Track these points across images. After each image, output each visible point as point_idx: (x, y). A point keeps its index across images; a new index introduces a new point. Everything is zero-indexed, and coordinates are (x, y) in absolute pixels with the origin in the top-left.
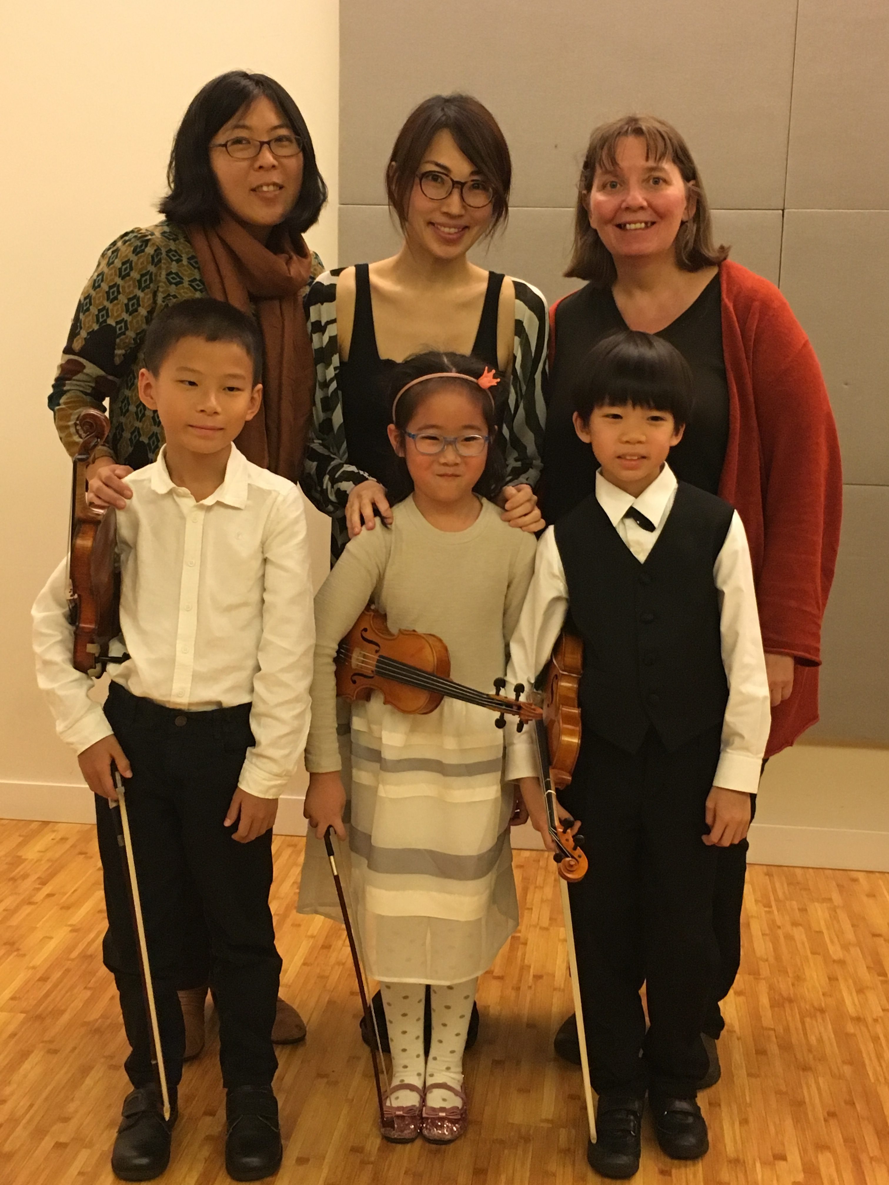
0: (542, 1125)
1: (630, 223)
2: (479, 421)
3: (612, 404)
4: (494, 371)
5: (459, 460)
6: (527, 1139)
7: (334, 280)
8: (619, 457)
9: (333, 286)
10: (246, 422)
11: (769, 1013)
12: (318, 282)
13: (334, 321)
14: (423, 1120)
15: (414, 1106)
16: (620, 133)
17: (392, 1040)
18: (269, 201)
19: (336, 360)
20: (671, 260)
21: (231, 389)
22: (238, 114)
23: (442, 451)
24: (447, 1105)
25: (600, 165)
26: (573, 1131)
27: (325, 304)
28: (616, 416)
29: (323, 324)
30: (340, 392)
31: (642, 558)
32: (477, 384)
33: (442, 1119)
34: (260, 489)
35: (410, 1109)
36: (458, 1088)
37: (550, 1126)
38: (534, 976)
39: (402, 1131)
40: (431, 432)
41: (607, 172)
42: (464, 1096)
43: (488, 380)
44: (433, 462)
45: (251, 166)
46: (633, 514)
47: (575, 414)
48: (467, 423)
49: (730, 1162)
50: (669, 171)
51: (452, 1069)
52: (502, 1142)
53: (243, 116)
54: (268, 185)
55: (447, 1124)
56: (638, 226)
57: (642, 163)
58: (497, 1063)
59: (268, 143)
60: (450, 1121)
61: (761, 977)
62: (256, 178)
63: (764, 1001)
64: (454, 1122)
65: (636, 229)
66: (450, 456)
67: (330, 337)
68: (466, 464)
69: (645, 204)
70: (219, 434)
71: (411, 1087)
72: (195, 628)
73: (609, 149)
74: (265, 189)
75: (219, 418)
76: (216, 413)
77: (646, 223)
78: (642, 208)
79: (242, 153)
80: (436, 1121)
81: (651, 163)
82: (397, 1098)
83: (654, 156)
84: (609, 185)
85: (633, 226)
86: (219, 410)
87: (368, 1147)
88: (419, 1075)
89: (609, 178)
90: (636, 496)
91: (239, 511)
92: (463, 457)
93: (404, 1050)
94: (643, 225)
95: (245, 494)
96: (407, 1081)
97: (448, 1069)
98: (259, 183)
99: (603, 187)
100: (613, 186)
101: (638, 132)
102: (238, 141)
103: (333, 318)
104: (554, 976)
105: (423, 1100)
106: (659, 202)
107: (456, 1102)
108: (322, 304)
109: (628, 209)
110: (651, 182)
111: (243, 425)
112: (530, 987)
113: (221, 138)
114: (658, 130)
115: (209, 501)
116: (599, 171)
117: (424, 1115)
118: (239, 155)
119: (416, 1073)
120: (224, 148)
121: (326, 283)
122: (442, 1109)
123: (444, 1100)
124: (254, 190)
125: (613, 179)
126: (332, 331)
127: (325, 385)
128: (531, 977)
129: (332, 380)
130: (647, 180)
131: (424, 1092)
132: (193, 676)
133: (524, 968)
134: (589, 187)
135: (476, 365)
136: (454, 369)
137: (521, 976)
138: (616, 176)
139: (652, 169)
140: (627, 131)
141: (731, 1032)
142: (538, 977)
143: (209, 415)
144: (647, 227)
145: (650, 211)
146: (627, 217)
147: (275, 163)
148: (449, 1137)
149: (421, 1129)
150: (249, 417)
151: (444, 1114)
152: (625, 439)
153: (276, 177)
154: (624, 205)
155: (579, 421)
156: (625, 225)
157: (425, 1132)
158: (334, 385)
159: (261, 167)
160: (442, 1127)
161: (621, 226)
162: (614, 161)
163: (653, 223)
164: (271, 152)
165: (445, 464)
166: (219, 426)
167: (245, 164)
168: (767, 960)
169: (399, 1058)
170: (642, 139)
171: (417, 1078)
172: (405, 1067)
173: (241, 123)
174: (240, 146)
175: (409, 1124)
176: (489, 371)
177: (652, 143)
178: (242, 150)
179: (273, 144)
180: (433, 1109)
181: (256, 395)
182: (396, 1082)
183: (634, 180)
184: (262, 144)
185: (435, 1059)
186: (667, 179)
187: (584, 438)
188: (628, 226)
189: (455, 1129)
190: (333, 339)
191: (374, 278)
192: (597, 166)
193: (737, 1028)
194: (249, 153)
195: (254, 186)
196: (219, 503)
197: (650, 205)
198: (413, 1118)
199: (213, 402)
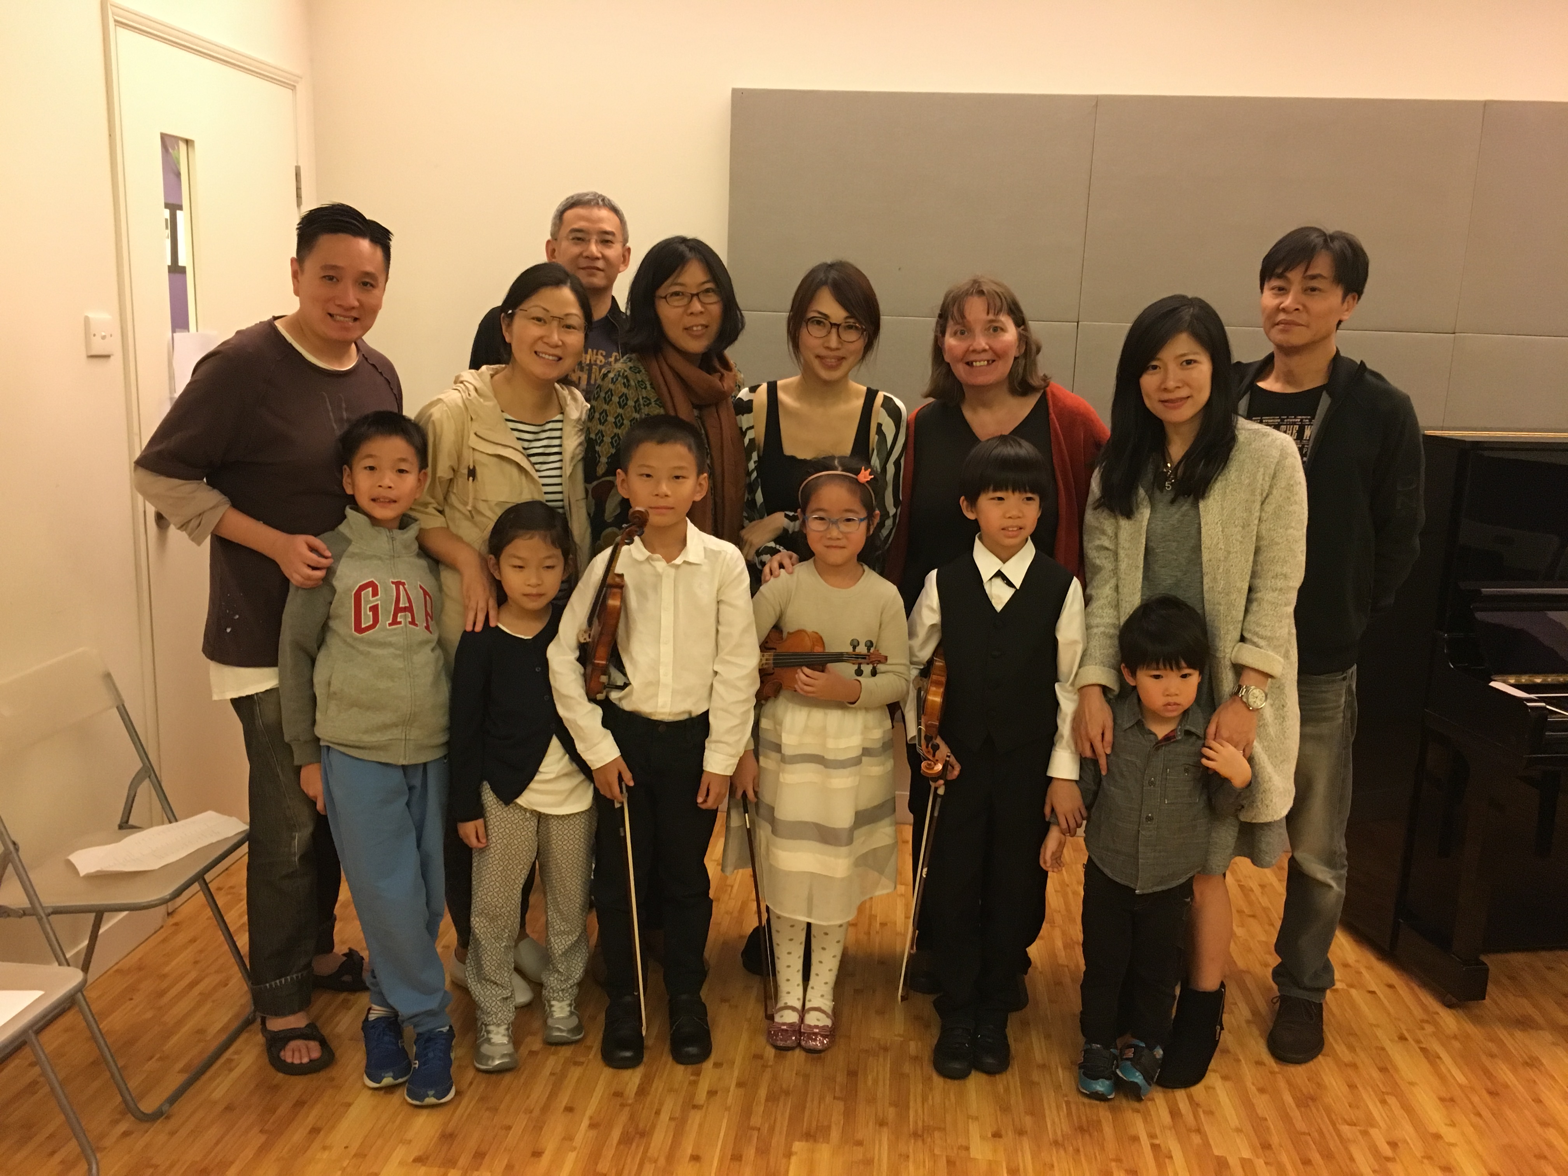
0: (896, 1038)
1: (976, 361)
2: (857, 506)
3: (995, 490)
4: (869, 470)
5: (840, 536)
6: (886, 1049)
7: (751, 396)
8: (1003, 529)
9: (751, 401)
10: (694, 502)
11: (1063, 954)
12: (739, 398)
13: (752, 427)
14: (801, 1034)
15: (795, 1023)
16: (967, 293)
17: (779, 972)
18: (697, 337)
19: (755, 456)
20: (1005, 388)
21: (677, 477)
22: (675, 274)
23: (828, 528)
24: (820, 1024)
25: (952, 318)
26: (920, 1044)
27: (745, 415)
28: (1000, 499)
29: (744, 430)
30: (759, 480)
31: (999, 608)
32: (857, 479)
33: (816, 1034)
34: (712, 551)
35: (791, 1025)
36: (829, 1011)
37: (902, 1039)
38: (880, 924)
39: (786, 1041)
40: (821, 514)
41: (957, 323)
42: (833, 1018)
43: (865, 476)
44: (822, 537)
45: (685, 311)
46: (999, 574)
47: (962, 498)
48: (847, 507)
49: (1038, 1066)
50: (1005, 322)
51: (825, 997)
52: (867, 1051)
53: (678, 276)
54: (697, 326)
55: (819, 1037)
56: (982, 363)
57: (983, 316)
58: (857, 991)
59: (697, 294)
60: (822, 1036)
61: (1056, 925)
62: (689, 321)
63: (1059, 944)
64: (825, 1037)
65: (981, 366)
66: (835, 533)
67: (750, 440)
68: (847, 538)
69: (987, 347)
70: (671, 511)
71: (793, 1009)
72: (672, 657)
73: (960, 305)
74: (695, 328)
75: (669, 499)
76: (667, 496)
77: (988, 361)
78: (984, 351)
79: (676, 302)
80: (811, 1035)
81: (991, 317)
82: (782, 1016)
83: (993, 311)
84: (959, 333)
85: (978, 364)
86: (669, 493)
87: (766, 1055)
88: (799, 999)
89: (958, 328)
90: (1004, 561)
91: (698, 566)
92: (842, 532)
93: (788, 980)
94: (986, 362)
95: (702, 554)
96: (789, 1004)
97: (822, 996)
98: (692, 324)
99: (955, 334)
100: (962, 333)
101: (981, 293)
102: (676, 294)
103: (751, 425)
104: (896, 924)
105: (802, 1019)
106: (997, 346)
107: (828, 1022)
108: (743, 415)
109: (974, 351)
110: (991, 330)
111: (690, 505)
112: (877, 932)
113: (661, 292)
114: (996, 292)
115: (678, 561)
116: (951, 323)
117: (802, 1030)
118: (676, 304)
119: (796, 998)
120: (664, 300)
121: (745, 399)
122: (817, 1027)
123: (818, 1020)
124: (686, 329)
125: (963, 329)
126: (750, 435)
127: (749, 474)
128: (878, 925)
129: (753, 471)
130: (989, 329)
131: (803, 1011)
132: (672, 692)
133: (872, 917)
134: (943, 333)
135: (854, 464)
136: (840, 468)
137: (870, 925)
138: (964, 326)
139: (992, 321)
140: (972, 293)
141: (1036, 968)
142: (883, 925)
143: (662, 498)
144: (988, 364)
145: (990, 353)
146: (972, 357)
147: (703, 310)
148: (820, 1048)
149: (800, 1040)
150: (698, 498)
151: (817, 1030)
152: (1008, 515)
153: (702, 320)
154: (971, 348)
155: (965, 503)
156: (972, 363)
157: (803, 1043)
158: (755, 474)
159: (692, 313)
160: (815, 1040)
161: (969, 364)
162: (963, 316)
163: (993, 361)
164: (700, 300)
165: (830, 539)
166: (670, 505)
167: (681, 310)
168: (1059, 912)
169: (784, 987)
170: (984, 298)
171: (797, 1002)
172: (788, 993)
173: (675, 282)
174: (678, 297)
175: (791, 1036)
176: (866, 470)
177: (991, 301)
178: (678, 300)
179: (701, 297)
180: (810, 1026)
181: (703, 482)
182: (781, 1004)
183: (978, 329)
184: (693, 295)
185: (812, 988)
186: (1003, 327)
187: (971, 516)
188: (974, 363)
189: (825, 1042)
190: (752, 441)
191: (782, 396)
192: (950, 318)
193: (1039, 965)
194: (685, 301)
195: (688, 325)
196: (685, 562)
197: (991, 348)
198: (794, 1031)
199: (664, 488)
